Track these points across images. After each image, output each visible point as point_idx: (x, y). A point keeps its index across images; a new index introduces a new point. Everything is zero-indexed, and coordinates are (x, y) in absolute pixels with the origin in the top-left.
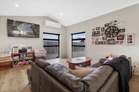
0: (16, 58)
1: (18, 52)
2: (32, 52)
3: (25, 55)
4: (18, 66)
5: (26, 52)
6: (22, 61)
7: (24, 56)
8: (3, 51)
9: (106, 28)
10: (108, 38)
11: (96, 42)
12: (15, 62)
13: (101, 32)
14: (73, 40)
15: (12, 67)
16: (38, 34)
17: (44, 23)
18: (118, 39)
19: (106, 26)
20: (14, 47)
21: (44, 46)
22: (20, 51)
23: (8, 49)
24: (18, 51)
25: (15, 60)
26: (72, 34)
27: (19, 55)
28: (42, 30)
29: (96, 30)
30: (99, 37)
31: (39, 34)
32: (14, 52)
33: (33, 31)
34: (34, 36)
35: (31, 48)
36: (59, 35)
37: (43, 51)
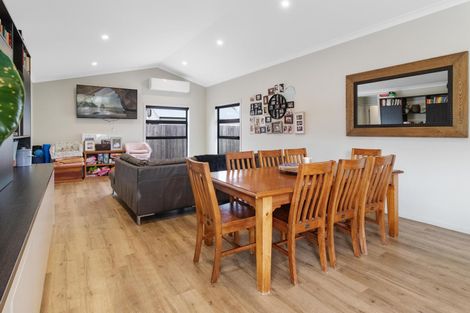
0: (91, 160)
1: (94, 149)
2: (121, 149)
3: (107, 156)
4: (93, 178)
5: (109, 149)
6: (100, 167)
7: (104, 158)
8: (70, 145)
9: (270, 97)
10: (274, 120)
11: (256, 129)
12: (88, 168)
13: (263, 106)
14: (220, 121)
15: (83, 178)
16: (132, 111)
17: (148, 84)
18: (286, 122)
19: (269, 93)
20: (86, 139)
21: (147, 138)
22: (98, 147)
23: (77, 142)
24: (94, 146)
25: (89, 165)
26: (218, 108)
27: (96, 155)
28: (143, 101)
29: (255, 102)
30: (261, 117)
31: (136, 111)
32: (86, 149)
33: (123, 103)
34: (125, 115)
35: (119, 141)
36: (187, 109)
37: (145, 148)
